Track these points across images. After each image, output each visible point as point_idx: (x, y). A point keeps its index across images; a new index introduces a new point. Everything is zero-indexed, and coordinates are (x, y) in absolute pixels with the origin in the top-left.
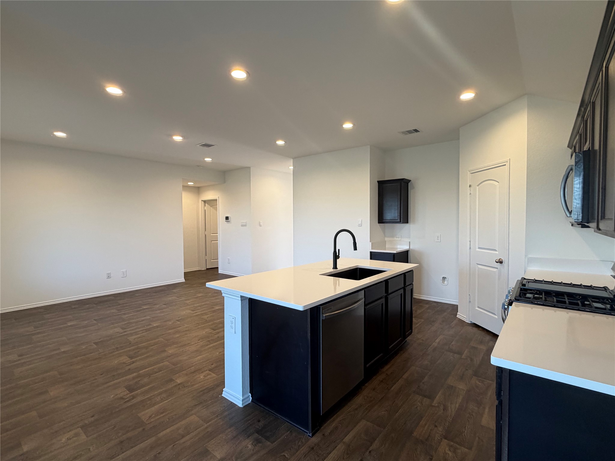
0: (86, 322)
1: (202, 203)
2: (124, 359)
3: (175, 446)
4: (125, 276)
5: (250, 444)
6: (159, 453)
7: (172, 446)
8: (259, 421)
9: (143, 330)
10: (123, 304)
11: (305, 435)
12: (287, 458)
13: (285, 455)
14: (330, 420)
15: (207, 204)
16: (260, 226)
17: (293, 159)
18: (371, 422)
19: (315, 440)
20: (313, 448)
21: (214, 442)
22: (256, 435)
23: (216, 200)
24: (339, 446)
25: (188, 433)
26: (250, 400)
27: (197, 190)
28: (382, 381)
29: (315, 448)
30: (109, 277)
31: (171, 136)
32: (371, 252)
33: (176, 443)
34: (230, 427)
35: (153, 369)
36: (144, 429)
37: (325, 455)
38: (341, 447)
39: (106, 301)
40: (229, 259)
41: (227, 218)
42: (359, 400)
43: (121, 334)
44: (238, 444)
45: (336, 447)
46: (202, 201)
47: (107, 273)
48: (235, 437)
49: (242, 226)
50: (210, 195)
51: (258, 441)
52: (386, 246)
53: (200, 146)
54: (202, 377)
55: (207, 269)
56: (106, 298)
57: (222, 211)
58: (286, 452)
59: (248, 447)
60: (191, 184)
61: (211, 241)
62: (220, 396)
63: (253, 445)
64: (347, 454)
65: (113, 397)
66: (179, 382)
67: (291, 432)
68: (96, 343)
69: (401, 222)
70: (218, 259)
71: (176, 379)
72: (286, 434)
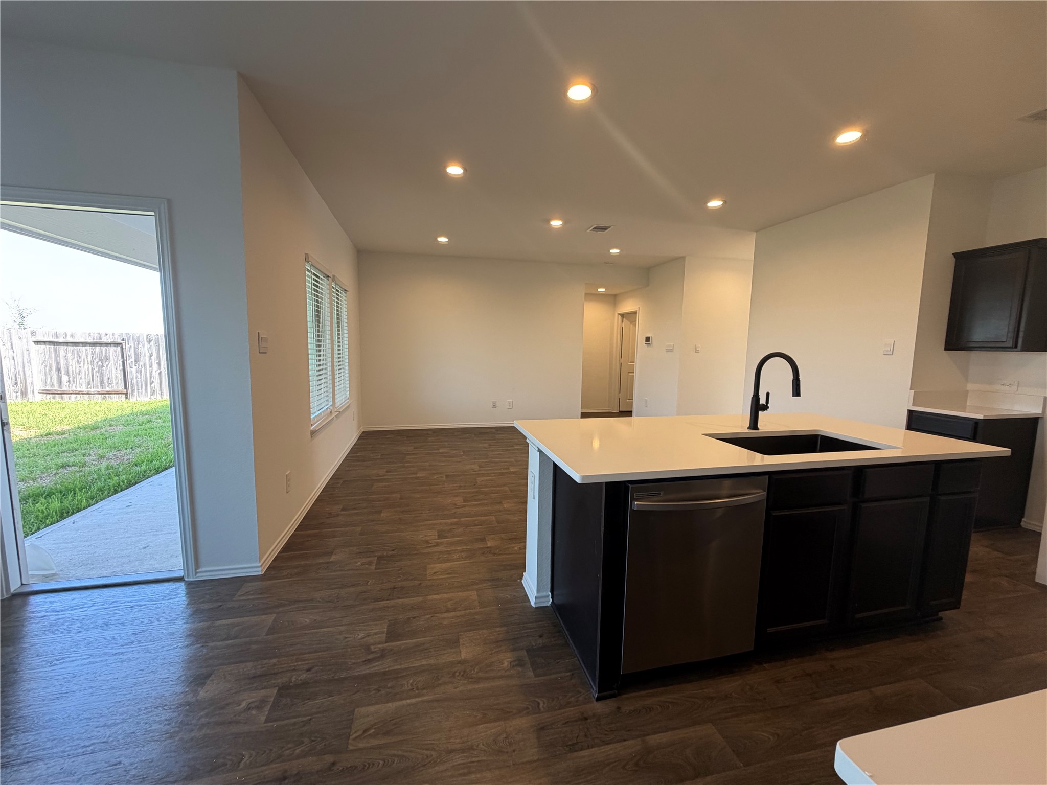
0: (454, 452)
1: (618, 317)
2: (459, 500)
3: (432, 618)
4: (511, 407)
5: (508, 661)
6: (414, 618)
7: (430, 616)
8: (541, 636)
9: (496, 473)
10: (499, 439)
11: (589, 692)
12: (540, 710)
13: (539, 704)
14: (647, 692)
15: (626, 319)
16: (697, 352)
17: (756, 232)
18: (724, 738)
19: (600, 708)
20: (586, 719)
21: (472, 634)
22: (524, 653)
23: (635, 313)
24: (631, 742)
25: (455, 610)
26: (549, 602)
27: (613, 299)
28: (810, 675)
29: (589, 721)
30: (494, 406)
31: (548, 221)
32: (910, 412)
33: (436, 615)
34: (501, 626)
35: (475, 521)
36: (420, 584)
37: (596, 741)
38: (632, 746)
39: (486, 433)
40: (646, 400)
41: (648, 339)
42: (729, 685)
43: (474, 473)
44: (494, 653)
45: (625, 740)
46: (619, 314)
47: (493, 402)
48: (497, 642)
49: (668, 351)
50: (628, 306)
51: (519, 663)
52: (966, 403)
53: (591, 230)
54: (516, 548)
55: (620, 412)
56: (488, 430)
57: (642, 328)
58: (545, 701)
59: (503, 664)
60: (601, 290)
61: (629, 373)
62: (519, 581)
63: (511, 665)
64: (636, 764)
65: (422, 537)
66: (489, 545)
67: (573, 674)
68: (447, 476)
69: (1016, 347)
70: (632, 400)
71: (488, 540)
72: (563, 674)
